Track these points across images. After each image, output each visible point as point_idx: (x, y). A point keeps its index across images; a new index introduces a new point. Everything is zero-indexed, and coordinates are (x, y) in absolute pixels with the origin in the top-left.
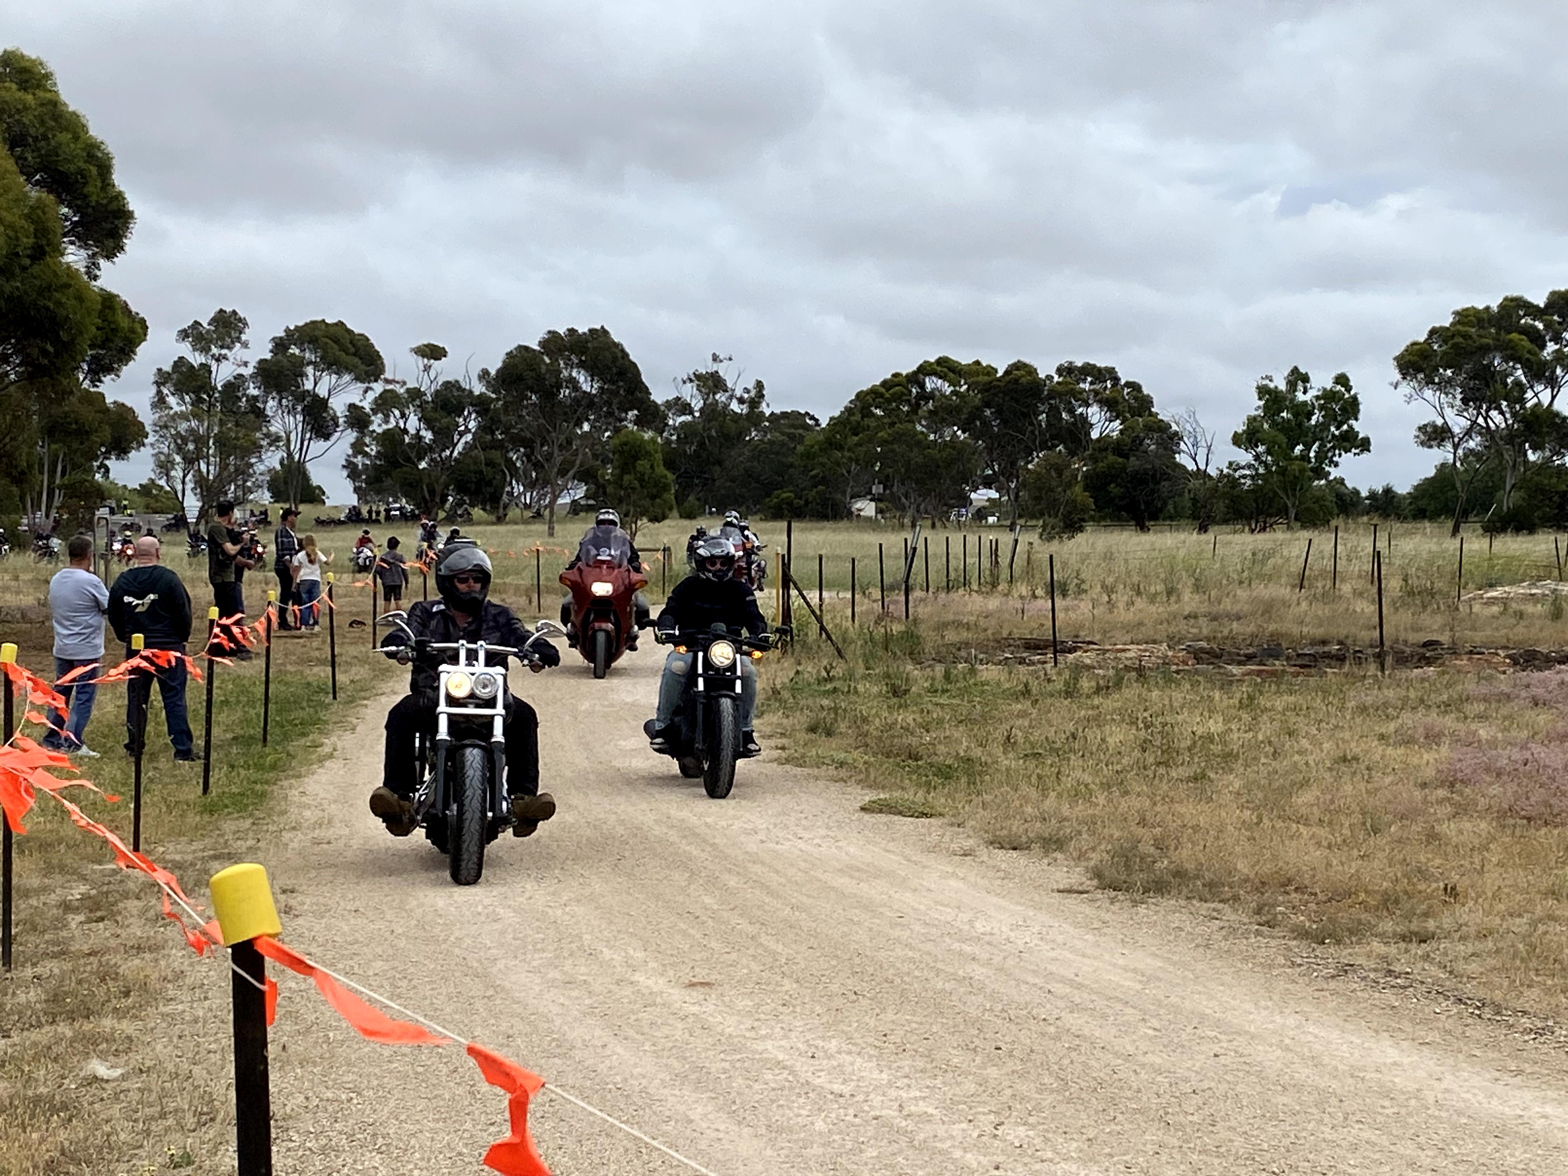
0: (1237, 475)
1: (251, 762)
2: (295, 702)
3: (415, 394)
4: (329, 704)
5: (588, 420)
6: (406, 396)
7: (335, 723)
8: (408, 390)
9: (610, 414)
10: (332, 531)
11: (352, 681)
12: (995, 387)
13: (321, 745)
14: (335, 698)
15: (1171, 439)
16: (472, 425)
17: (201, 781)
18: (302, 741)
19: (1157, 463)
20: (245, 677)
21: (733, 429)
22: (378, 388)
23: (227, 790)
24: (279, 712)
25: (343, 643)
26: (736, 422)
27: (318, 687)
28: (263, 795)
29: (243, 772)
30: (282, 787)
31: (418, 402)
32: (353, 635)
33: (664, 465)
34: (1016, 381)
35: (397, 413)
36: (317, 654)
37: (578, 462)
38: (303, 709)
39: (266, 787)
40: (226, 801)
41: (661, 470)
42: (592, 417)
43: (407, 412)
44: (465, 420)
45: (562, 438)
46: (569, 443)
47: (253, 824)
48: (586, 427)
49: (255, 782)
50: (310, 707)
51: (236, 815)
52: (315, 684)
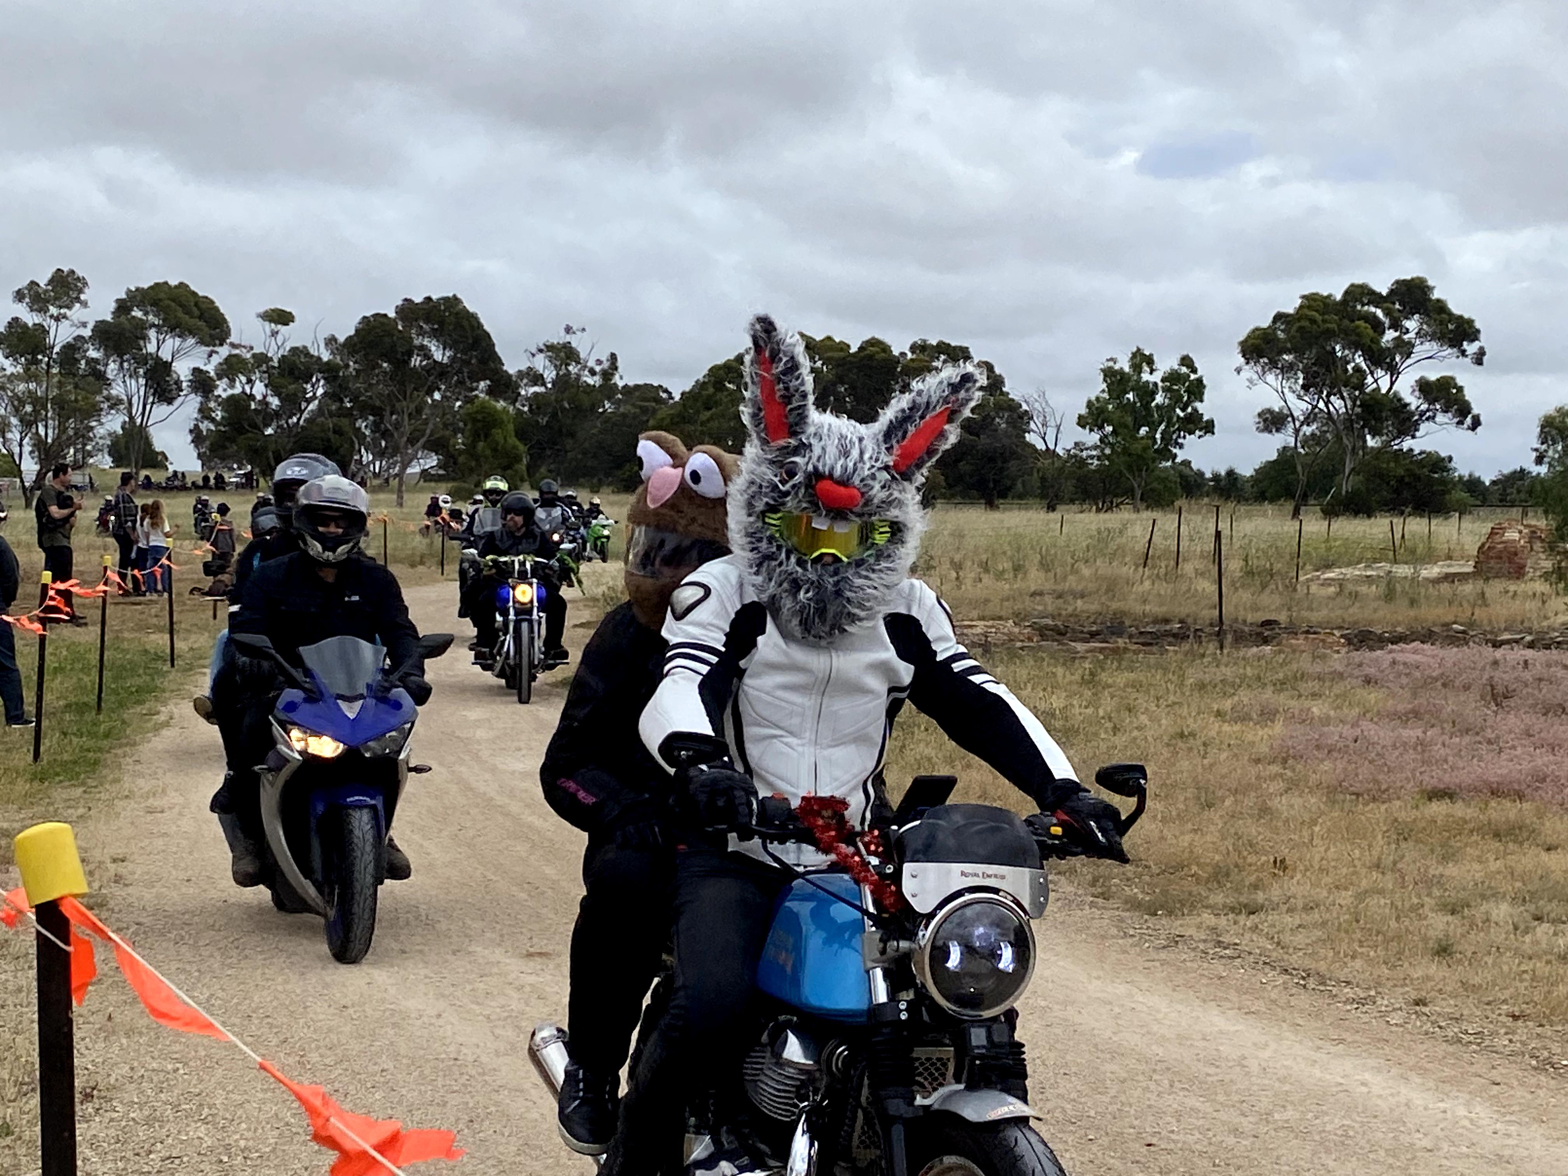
0: (1085, 454)
1: (84, 730)
2: (132, 669)
3: (261, 359)
4: (167, 672)
5: (439, 390)
6: (252, 361)
7: (172, 691)
8: (254, 356)
9: (461, 382)
10: (174, 497)
11: (191, 649)
12: (851, 363)
13: (158, 713)
14: (173, 665)
15: (1022, 418)
16: (320, 392)
17: (32, 749)
18: (138, 709)
19: (1006, 441)
20: (80, 644)
21: (586, 402)
22: (224, 351)
23: (59, 758)
24: (115, 679)
25: (182, 611)
26: (588, 394)
27: (156, 654)
28: (96, 762)
29: (75, 740)
30: (116, 755)
31: (264, 368)
32: (193, 602)
33: (516, 436)
34: (871, 357)
35: (244, 379)
36: (155, 621)
37: (428, 432)
38: (139, 676)
39: (99, 755)
40: (58, 770)
41: (513, 440)
42: (443, 387)
43: (253, 378)
44: (313, 386)
45: (412, 406)
46: (419, 410)
47: (85, 792)
48: (437, 396)
49: (89, 750)
50: (145, 674)
51: (67, 783)
52: (152, 651)
